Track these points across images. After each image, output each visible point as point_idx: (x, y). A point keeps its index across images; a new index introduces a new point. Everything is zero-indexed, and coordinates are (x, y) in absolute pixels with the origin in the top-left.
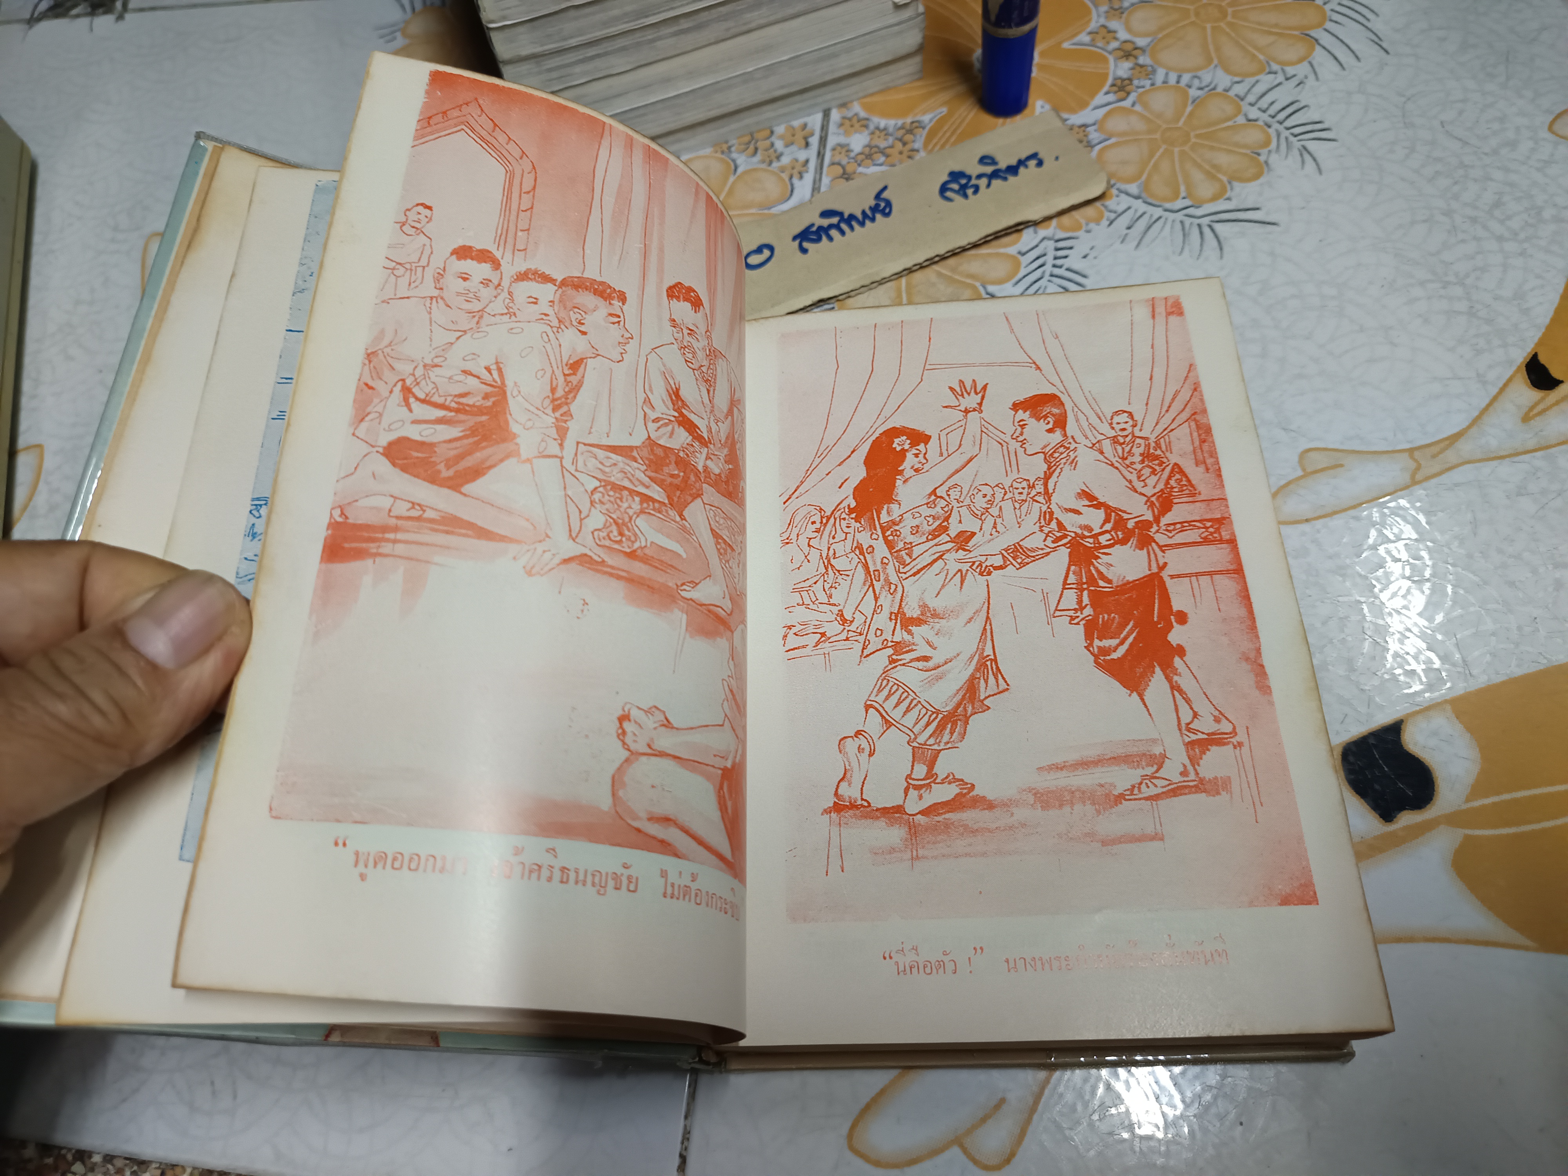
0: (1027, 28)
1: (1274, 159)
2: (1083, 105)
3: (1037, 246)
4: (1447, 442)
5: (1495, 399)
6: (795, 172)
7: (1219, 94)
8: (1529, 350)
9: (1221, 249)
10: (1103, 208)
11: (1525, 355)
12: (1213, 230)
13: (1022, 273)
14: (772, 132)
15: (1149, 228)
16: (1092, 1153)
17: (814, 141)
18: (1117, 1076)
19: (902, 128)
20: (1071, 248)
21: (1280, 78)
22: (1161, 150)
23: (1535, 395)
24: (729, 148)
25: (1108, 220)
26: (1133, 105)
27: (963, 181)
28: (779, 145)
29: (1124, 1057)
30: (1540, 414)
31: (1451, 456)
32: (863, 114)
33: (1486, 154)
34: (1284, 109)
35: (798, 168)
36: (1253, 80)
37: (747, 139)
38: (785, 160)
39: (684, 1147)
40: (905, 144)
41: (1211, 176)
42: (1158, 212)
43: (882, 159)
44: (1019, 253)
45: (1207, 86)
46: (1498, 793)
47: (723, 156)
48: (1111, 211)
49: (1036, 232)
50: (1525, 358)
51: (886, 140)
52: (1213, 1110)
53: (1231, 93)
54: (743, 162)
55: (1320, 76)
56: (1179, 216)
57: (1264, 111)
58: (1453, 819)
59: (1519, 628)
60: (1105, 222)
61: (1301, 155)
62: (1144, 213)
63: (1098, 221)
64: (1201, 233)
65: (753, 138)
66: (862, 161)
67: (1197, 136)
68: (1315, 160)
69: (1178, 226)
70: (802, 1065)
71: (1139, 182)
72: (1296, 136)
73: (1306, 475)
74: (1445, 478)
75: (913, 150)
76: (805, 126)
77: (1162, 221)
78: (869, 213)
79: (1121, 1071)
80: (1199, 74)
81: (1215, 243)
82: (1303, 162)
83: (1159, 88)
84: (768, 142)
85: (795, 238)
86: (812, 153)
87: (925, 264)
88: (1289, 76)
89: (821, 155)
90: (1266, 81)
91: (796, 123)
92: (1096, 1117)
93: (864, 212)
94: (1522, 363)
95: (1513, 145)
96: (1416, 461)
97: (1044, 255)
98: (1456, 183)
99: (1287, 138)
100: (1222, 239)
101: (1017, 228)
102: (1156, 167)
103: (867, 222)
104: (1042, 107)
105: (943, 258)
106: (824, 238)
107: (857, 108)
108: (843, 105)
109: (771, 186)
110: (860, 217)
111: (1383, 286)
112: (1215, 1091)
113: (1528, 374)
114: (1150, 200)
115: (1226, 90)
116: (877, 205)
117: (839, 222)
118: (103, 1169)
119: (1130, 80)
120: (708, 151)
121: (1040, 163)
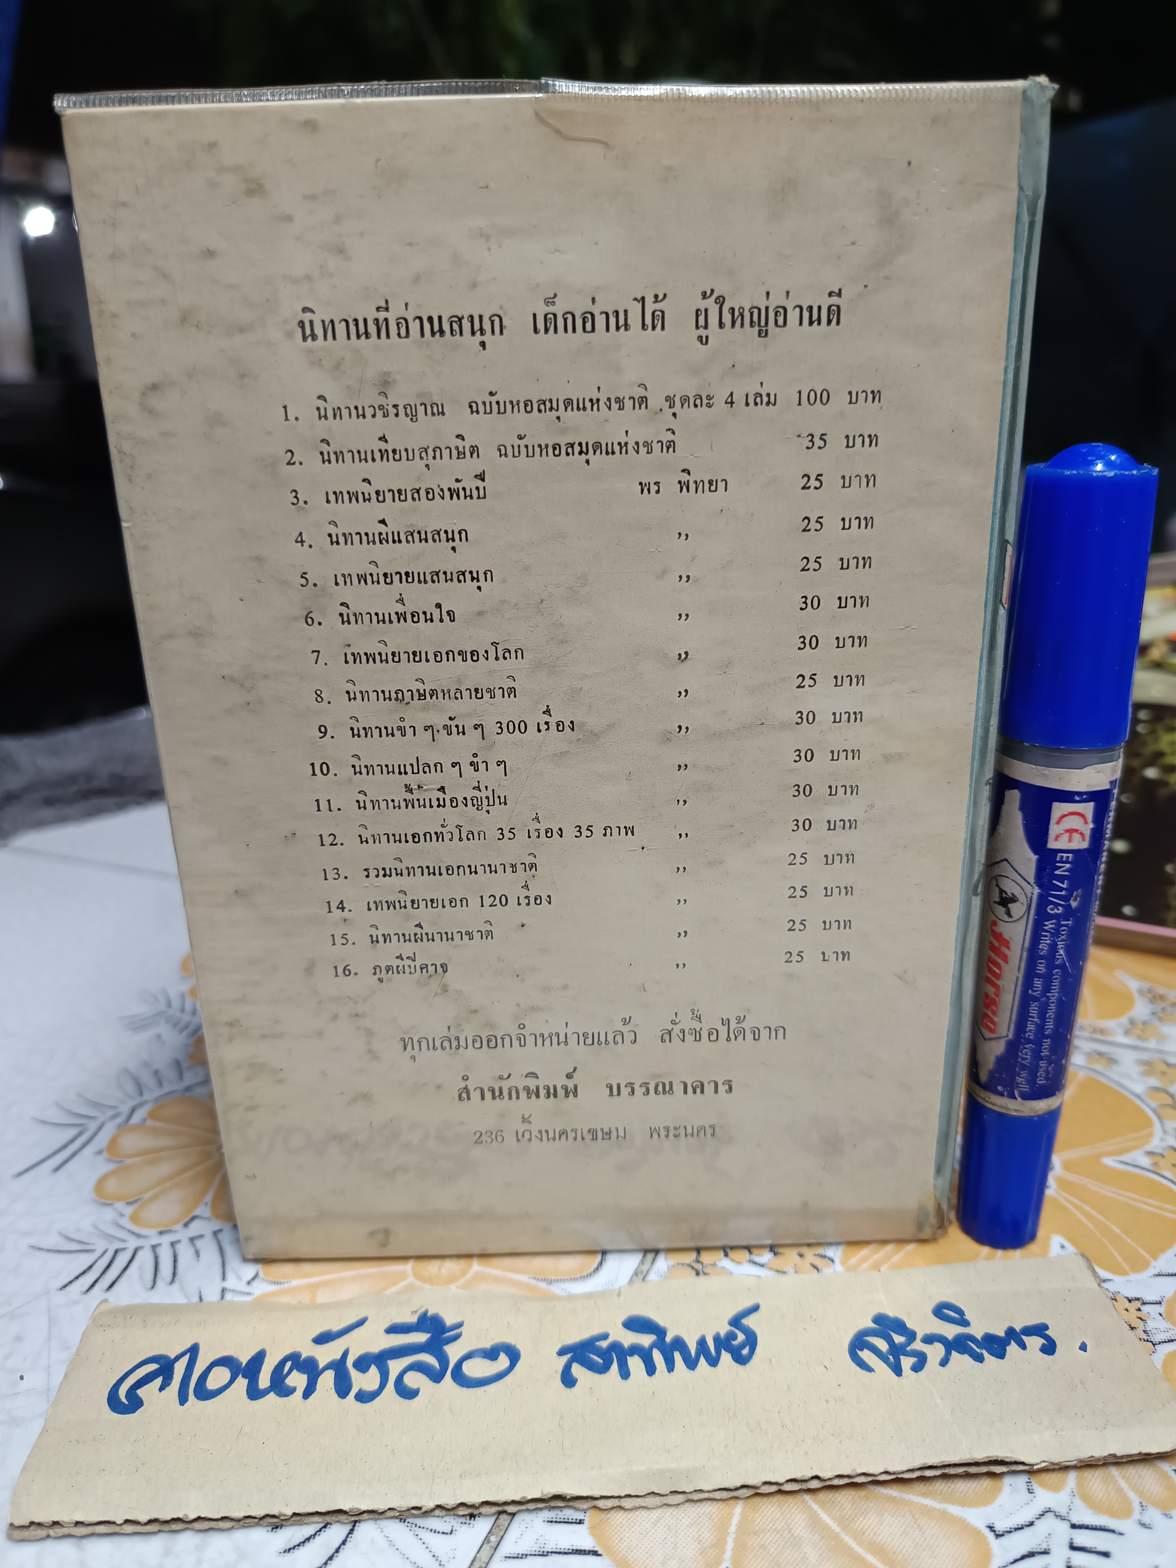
0: (1041, 1106)
2: (1138, 1263)
3: (1030, 1525)
20: (1107, 1555)
27: (899, 1340)
43: (766, 1257)
44: (993, 1528)
66: (734, 1251)
75: (822, 1258)
78: (711, 1346)
85: (561, 1353)
87: (788, 1487)
93: (702, 1343)
97: (1044, 1552)
101: (990, 1471)
103: (702, 1364)
104: (1062, 1248)
105: (827, 1488)
106: (615, 1367)
110: (693, 1349)
116: (731, 1336)
117: (653, 1346)
121: (1049, 1348)
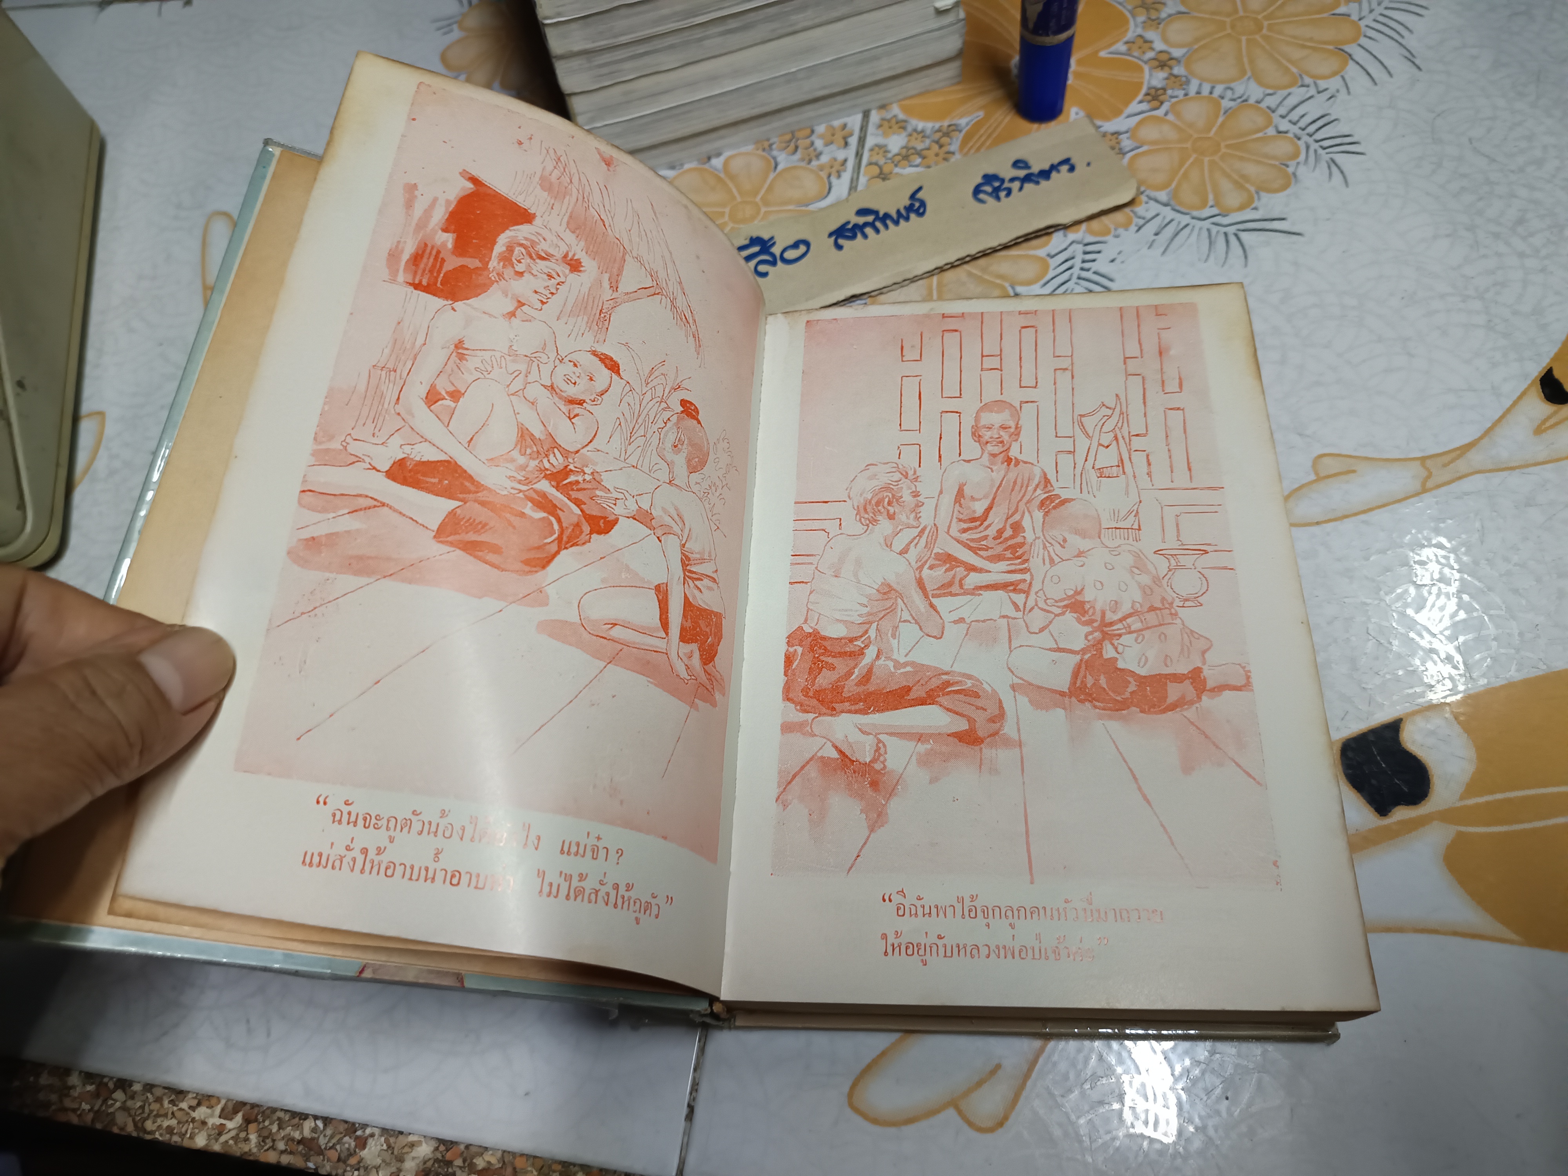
0: (1064, 36)
1: (1302, 171)
2: (1117, 113)
3: (1066, 249)
4: (1458, 452)
5: (1508, 411)
6: (834, 170)
7: (1251, 105)
8: (1544, 365)
9: (1246, 257)
10: (1132, 214)
11: (1540, 369)
12: (1238, 239)
13: (1051, 274)
14: (813, 132)
15: (1177, 234)
16: (1082, 1121)
17: (853, 141)
18: (1110, 1047)
19: (939, 130)
20: (1099, 252)
21: (1312, 91)
22: (1191, 160)
23: (1548, 408)
24: (771, 145)
25: (1136, 225)
26: (1166, 114)
27: (997, 184)
28: (819, 144)
29: (1116, 1030)
30: (1552, 427)
31: (1462, 466)
32: (901, 116)
33: (1513, 172)
34: (1314, 122)
35: (837, 167)
36: (1285, 92)
37: (788, 137)
38: (824, 159)
39: (692, 1097)
40: (941, 146)
41: (1239, 186)
42: (1186, 219)
43: (918, 160)
44: (1048, 255)
45: (1240, 98)
46: (1492, 792)
47: (764, 154)
48: (1140, 217)
49: (1065, 236)
50: (1540, 372)
51: (922, 142)
52: (1201, 1085)
53: (1263, 105)
54: (784, 160)
55: (1351, 90)
56: (1206, 224)
57: (1295, 124)
58: (1447, 816)
59: (1521, 634)
60: (1133, 228)
61: (1329, 167)
62: (1172, 220)
63: (1126, 226)
64: (1227, 242)
65: (793, 136)
66: (899, 161)
67: (1228, 146)
68: (1342, 172)
69: (1205, 234)
70: (807, 1025)
71: (1169, 189)
72: (1324, 148)
73: (1319, 479)
74: (1456, 487)
75: (948, 153)
76: (845, 126)
77: (1189, 228)
78: (903, 212)
79: (1115, 1044)
80: (1232, 85)
81: (1240, 251)
82: (1330, 174)
83: (1192, 98)
84: (808, 141)
85: (830, 235)
86: (850, 153)
87: (956, 264)
88: (1321, 89)
89: (859, 155)
90: (1299, 93)
91: (837, 123)
92: (1087, 1086)
93: (898, 212)
94: (1536, 377)
95: (1539, 163)
96: (1427, 469)
97: (1073, 258)
98: (1480, 199)
99: (1316, 151)
100: (1247, 247)
101: (1047, 231)
102: (1185, 176)
103: (902, 221)
104: (1077, 114)
105: (974, 258)
106: (859, 235)
107: (896, 110)
108: (883, 107)
109: (810, 184)
110: (895, 216)
111: (1403, 298)
112: (1203, 1066)
113: (1542, 388)
114: (1178, 208)
115: (1258, 102)
116: (912, 205)
117: (874, 220)
118: (144, 1098)
119: (1164, 89)
120: (750, 148)
121: (1072, 169)
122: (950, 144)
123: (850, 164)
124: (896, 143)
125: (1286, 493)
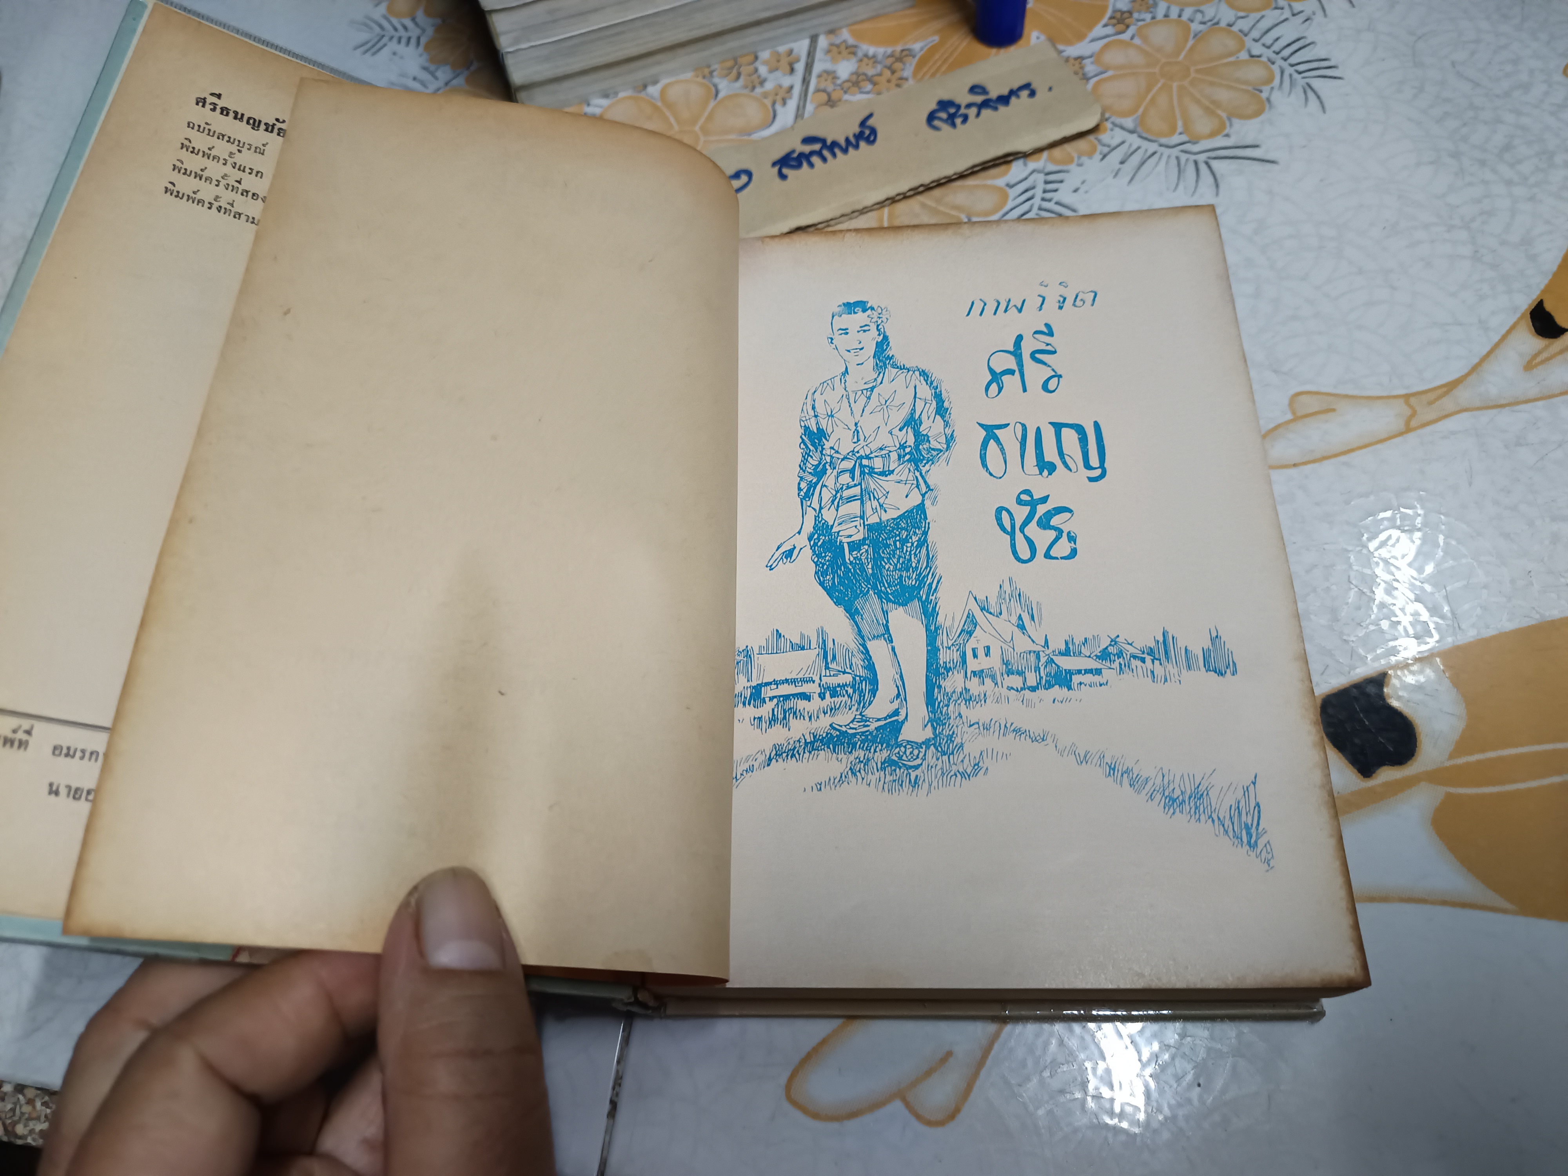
1: (1276, 97)
2: (1081, 37)
3: (1026, 179)
4: (1445, 389)
5: (1497, 346)
6: (779, 98)
7: (1222, 29)
8: (1534, 297)
9: (1217, 186)
10: (1096, 142)
11: (1530, 301)
12: (1209, 167)
13: (1010, 204)
14: (756, 58)
15: (1143, 163)
16: (1041, 1112)
17: (800, 67)
18: (1071, 1031)
19: (892, 55)
20: (1061, 182)
21: (1287, 14)
22: (1159, 85)
23: (1536, 343)
24: (711, 73)
25: (1101, 153)
26: (1132, 38)
27: (952, 110)
28: (763, 70)
29: (1080, 1012)
30: (1543, 362)
31: (1448, 403)
32: (851, 41)
33: (1498, 96)
34: (1289, 45)
35: (782, 93)
36: (1258, 15)
37: (729, 64)
38: (769, 86)
39: (615, 1092)
40: (893, 72)
41: (1209, 112)
42: (1152, 147)
43: (869, 87)
44: (1008, 185)
45: (1211, 20)
46: (1483, 751)
47: (704, 81)
48: (1104, 145)
49: (1025, 165)
50: (1530, 305)
51: (874, 67)
52: (1170, 1071)
53: (1235, 29)
54: (725, 86)
55: (1328, 11)
56: (1175, 152)
57: (1269, 47)
58: (1436, 777)
59: (1513, 581)
60: (1098, 156)
61: (1305, 92)
62: (1139, 148)
63: (1090, 155)
64: (1197, 170)
65: (736, 63)
66: (849, 88)
67: (1197, 71)
68: (1319, 97)
69: (1174, 162)
70: (745, 1012)
71: (1135, 116)
72: (1300, 73)
73: (1296, 419)
74: (1441, 426)
75: (901, 79)
76: (790, 52)
77: (1156, 157)
78: (853, 140)
79: (1077, 1027)
80: (1202, 8)
81: (1211, 180)
82: (1306, 99)
83: (1160, 21)
84: (751, 68)
85: (774, 164)
86: (796, 80)
87: (908, 194)
88: (1295, 11)
89: (806, 81)
90: (1272, 16)
91: (782, 49)
92: (1046, 1074)
93: (847, 140)
94: (1526, 310)
95: (1526, 88)
96: (1411, 407)
97: (1033, 188)
98: (1465, 125)
99: (1291, 76)
100: (1218, 176)
101: (1005, 160)
102: (1153, 100)
103: (851, 150)
104: (1038, 38)
105: (928, 188)
106: (805, 164)
107: (846, 35)
108: (832, 32)
109: (753, 112)
110: (843, 143)
111: (1384, 228)
112: (1173, 1050)
113: (1533, 322)
114: (1145, 135)
115: (1230, 25)
116: (862, 133)
117: (821, 149)
118: (14, 1100)
119: (1130, 13)
120: (689, 75)
121: (1033, 94)
122: (903, 70)
123: (796, 91)
124: (845, 69)
125: (1263, 432)
